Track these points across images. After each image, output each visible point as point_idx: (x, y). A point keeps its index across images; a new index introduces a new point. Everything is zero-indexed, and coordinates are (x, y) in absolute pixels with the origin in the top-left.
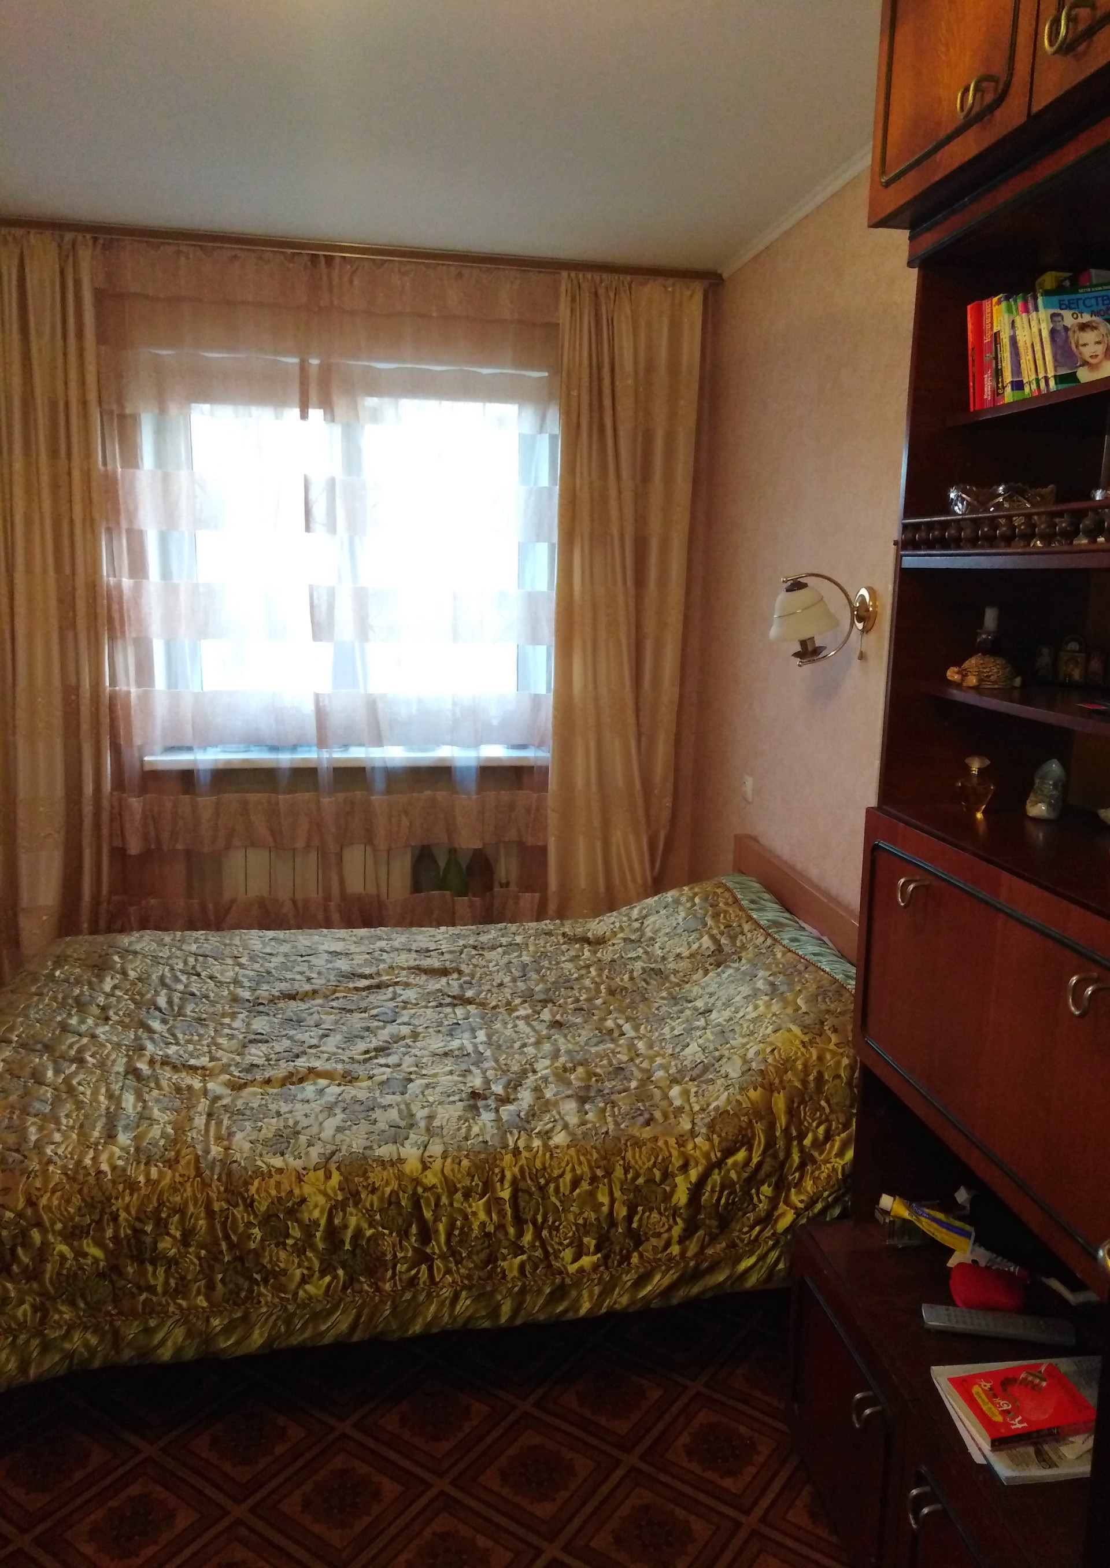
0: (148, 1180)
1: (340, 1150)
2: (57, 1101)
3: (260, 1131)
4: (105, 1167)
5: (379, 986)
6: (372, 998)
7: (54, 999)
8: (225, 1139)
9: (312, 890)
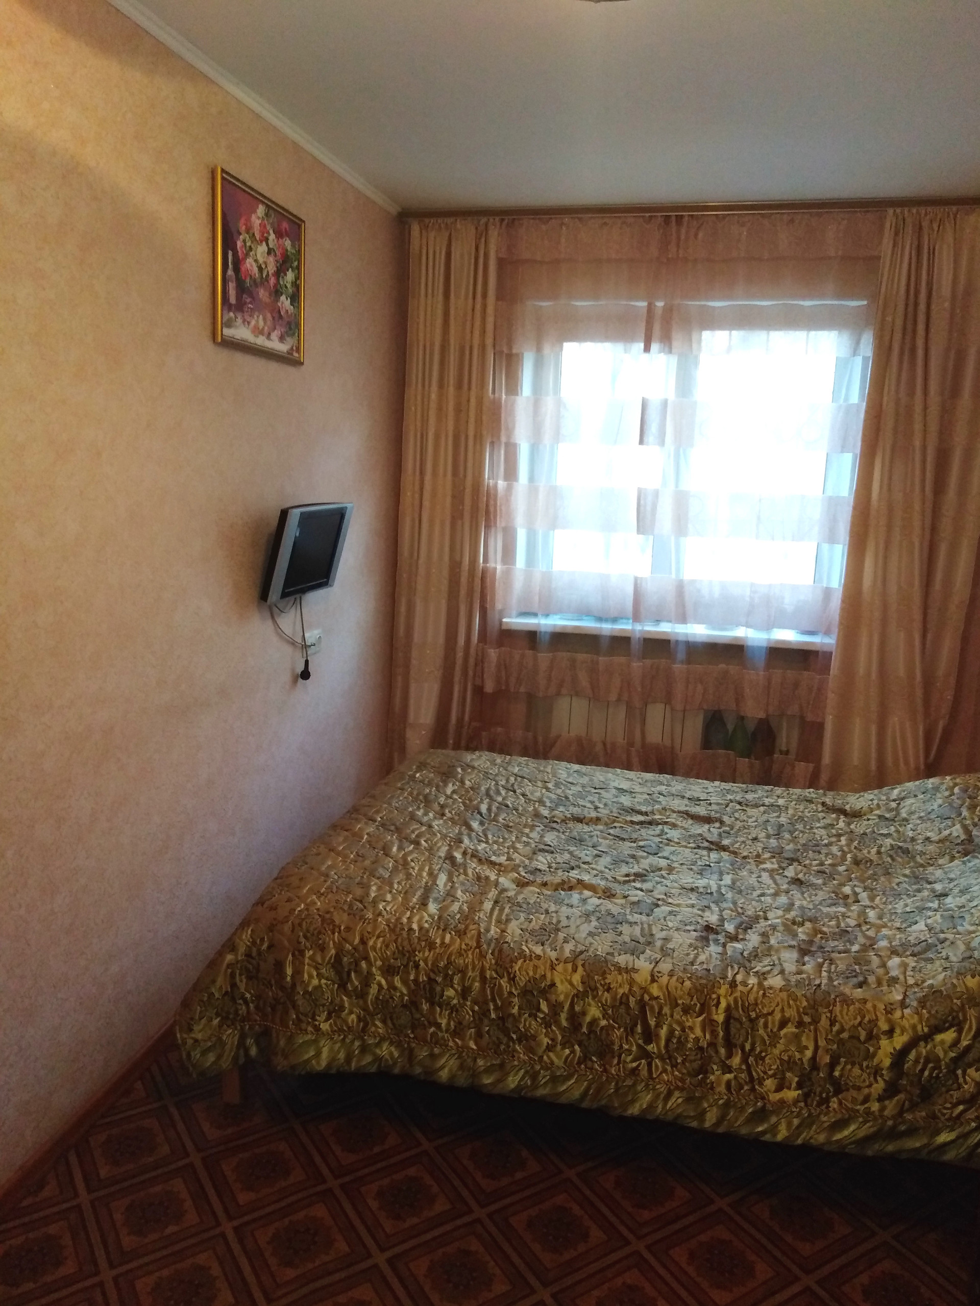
0: (443, 943)
1: (587, 951)
2: (395, 869)
3: (530, 922)
4: (415, 926)
5: (650, 823)
6: (643, 832)
7: (411, 794)
8: (503, 923)
9: (619, 737)
